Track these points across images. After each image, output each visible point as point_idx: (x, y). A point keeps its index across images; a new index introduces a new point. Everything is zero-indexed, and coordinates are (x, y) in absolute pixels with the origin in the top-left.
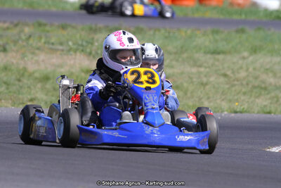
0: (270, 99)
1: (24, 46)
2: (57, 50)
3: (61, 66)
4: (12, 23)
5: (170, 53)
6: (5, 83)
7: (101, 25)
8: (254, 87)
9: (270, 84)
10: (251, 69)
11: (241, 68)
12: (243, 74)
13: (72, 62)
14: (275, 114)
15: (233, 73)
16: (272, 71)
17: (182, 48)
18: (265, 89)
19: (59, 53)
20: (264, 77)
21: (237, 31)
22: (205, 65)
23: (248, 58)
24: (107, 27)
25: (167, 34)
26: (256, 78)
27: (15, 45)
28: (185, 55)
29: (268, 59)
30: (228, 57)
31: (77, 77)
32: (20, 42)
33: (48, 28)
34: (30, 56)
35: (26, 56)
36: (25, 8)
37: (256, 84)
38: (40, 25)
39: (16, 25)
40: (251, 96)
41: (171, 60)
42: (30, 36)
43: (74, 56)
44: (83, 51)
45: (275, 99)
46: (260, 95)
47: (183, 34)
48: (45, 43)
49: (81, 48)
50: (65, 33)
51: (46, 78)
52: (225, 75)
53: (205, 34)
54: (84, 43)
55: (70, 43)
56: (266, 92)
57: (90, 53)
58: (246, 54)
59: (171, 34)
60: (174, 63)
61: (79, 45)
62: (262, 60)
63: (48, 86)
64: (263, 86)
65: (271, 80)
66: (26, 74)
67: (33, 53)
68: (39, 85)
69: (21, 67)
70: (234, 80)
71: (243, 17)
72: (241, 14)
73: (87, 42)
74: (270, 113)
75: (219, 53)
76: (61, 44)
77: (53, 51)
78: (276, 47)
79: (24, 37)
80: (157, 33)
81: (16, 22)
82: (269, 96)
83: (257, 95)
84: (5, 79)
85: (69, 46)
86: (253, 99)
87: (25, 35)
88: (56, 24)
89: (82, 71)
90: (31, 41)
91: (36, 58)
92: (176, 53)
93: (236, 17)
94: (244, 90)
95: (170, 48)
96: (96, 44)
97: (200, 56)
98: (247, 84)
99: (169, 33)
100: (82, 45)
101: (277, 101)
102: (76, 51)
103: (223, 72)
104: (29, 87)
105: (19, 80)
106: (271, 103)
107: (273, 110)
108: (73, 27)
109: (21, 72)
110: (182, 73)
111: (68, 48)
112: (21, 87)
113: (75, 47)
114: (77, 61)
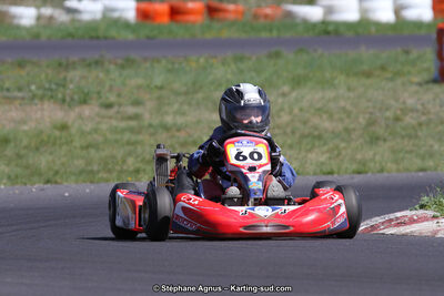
0: (327, 152)
2: (15, 98)
5: (177, 94)
7: (74, 58)
8: (303, 136)
9: (326, 131)
10: (296, 111)
11: (282, 109)
12: (285, 118)
13: (39, 115)
14: (338, 173)
16: (326, 112)
17: (194, 84)
18: (319, 137)
19: (17, 102)
20: (316, 121)
21: (270, 56)
23: (289, 94)
24: (84, 60)
25: (170, 66)
26: (305, 123)
28: (200, 96)
29: (319, 95)
31: (49, 137)
37: (307, 131)
40: (300, 149)
41: (181, 104)
43: (39, 106)
44: (52, 97)
45: (336, 152)
46: (313, 146)
47: (194, 65)
49: (49, 94)
50: (23, 73)
51: (5, 141)
53: (223, 64)
54: (53, 87)
56: (322, 142)
57: (64, 101)
58: (286, 89)
59: (176, 66)
60: (186, 107)
61: (45, 89)
62: (309, 97)
63: (9, 151)
64: (316, 133)
65: (327, 124)
71: (275, 34)
72: (271, 30)
73: (57, 84)
74: (331, 173)
76: (20, 89)
77: (9, 100)
78: (328, 75)
80: (156, 65)
82: (326, 148)
83: (309, 147)
85: (30, 91)
86: (303, 154)
88: (9, 60)
89: (55, 127)
92: (186, 93)
93: (264, 35)
94: (289, 142)
95: (176, 86)
96: (71, 86)
98: (293, 132)
99: (173, 63)
100: (51, 90)
101: (339, 154)
102: (42, 98)
106: (330, 158)
107: (335, 170)
108: (35, 64)
110: (199, 122)
111: (30, 94)
113: (40, 92)
114: (46, 113)
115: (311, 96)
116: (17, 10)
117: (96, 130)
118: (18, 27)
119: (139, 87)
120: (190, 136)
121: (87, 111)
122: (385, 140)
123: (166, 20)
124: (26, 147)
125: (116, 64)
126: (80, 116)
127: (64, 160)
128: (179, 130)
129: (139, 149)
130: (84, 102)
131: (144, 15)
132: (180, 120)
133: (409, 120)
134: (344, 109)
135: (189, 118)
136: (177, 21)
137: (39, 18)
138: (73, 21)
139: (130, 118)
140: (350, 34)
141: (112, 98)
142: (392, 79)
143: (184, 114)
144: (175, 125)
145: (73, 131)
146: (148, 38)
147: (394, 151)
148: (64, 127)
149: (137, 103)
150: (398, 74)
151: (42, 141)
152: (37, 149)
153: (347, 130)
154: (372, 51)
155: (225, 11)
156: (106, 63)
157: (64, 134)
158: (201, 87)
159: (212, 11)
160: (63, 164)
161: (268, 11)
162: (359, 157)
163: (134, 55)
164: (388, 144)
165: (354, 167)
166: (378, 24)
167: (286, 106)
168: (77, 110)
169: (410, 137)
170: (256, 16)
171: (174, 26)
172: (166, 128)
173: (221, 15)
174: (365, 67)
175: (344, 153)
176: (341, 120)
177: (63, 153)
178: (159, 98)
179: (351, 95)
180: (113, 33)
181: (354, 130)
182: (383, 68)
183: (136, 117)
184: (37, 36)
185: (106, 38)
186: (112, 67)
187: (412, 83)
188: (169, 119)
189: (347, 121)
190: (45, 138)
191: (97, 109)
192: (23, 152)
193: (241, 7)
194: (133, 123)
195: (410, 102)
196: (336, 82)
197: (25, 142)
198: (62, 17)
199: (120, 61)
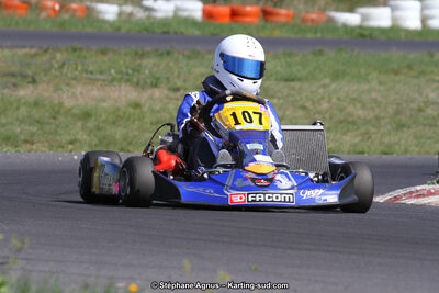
1: (57, 76)
2: (97, 80)
3: (103, 100)
4: (40, 48)
6: (38, 122)
7: (148, 49)
8: (341, 122)
9: (359, 117)
10: (334, 100)
11: (323, 98)
12: (325, 105)
14: (368, 153)
15: (313, 103)
16: (360, 102)
18: (354, 123)
19: (99, 83)
20: (350, 108)
21: (315, 54)
22: (279, 94)
23: (329, 85)
24: (157, 51)
26: (341, 110)
27: (45, 75)
29: (354, 87)
30: (306, 85)
31: (124, 113)
32: (53, 71)
33: (84, 53)
34: (65, 88)
35: (60, 89)
36: (55, 29)
37: (342, 118)
38: (75, 50)
39: (46, 51)
40: (336, 132)
42: (63, 64)
43: (117, 87)
44: (128, 80)
45: (367, 136)
46: (348, 130)
48: (82, 72)
49: (125, 78)
50: (106, 59)
51: (87, 115)
52: (304, 108)
53: (275, 58)
54: (130, 72)
55: (113, 72)
56: (355, 127)
57: (138, 84)
58: (327, 81)
61: (123, 73)
62: (346, 89)
63: (91, 124)
64: (350, 119)
65: (360, 112)
66: (62, 110)
67: (68, 85)
68: (79, 124)
69: (56, 102)
71: (319, 35)
72: (316, 32)
73: (133, 70)
74: (362, 153)
75: (293, 80)
76: (101, 73)
77: (92, 81)
78: (363, 71)
79: (56, 65)
81: (45, 46)
82: (357, 132)
83: (344, 131)
84: (37, 116)
85: (110, 74)
86: (339, 135)
87: (57, 62)
88: (95, 48)
89: (130, 105)
90: (65, 71)
91: (72, 90)
93: (309, 36)
98: (331, 118)
100: (127, 74)
101: (369, 138)
102: (120, 81)
103: (300, 103)
104: (67, 126)
105: (54, 118)
106: (362, 140)
107: (366, 149)
108: (115, 52)
109: (56, 108)
111: (110, 77)
112: (57, 126)
113: (119, 76)
114: (123, 93)
115: (347, 88)
116: (102, 7)
117: (163, 109)
118: (103, 21)
121: (157, 93)
122: (409, 128)
123: (227, 20)
124: (104, 121)
125: (183, 55)
126: (151, 98)
127: (136, 133)
130: (155, 85)
131: (208, 15)
133: (430, 111)
134: (375, 100)
136: (236, 21)
137: (120, 14)
138: (149, 18)
140: (383, 38)
141: (179, 84)
142: (417, 77)
145: (145, 109)
146: (213, 35)
147: (416, 137)
148: (137, 106)
150: (423, 73)
151: (118, 116)
152: (114, 123)
153: (378, 118)
154: (401, 53)
155: (277, 15)
156: (176, 55)
157: (138, 111)
159: (266, 14)
160: (135, 136)
161: (314, 16)
162: (387, 140)
163: (199, 48)
164: (411, 131)
165: (382, 148)
166: (408, 31)
167: (326, 96)
168: (149, 92)
169: (431, 126)
170: (304, 20)
173: (275, 19)
174: (395, 66)
175: (373, 136)
176: (372, 109)
177: (135, 127)
179: (382, 88)
180: (183, 29)
181: (384, 118)
182: (410, 67)
184: (119, 29)
185: (176, 33)
186: (181, 57)
187: (434, 81)
189: (377, 110)
190: (121, 114)
191: (166, 92)
192: (101, 125)
193: (291, 12)
195: (432, 96)
196: (370, 77)
197: (104, 117)
198: (140, 14)
199: (186, 53)
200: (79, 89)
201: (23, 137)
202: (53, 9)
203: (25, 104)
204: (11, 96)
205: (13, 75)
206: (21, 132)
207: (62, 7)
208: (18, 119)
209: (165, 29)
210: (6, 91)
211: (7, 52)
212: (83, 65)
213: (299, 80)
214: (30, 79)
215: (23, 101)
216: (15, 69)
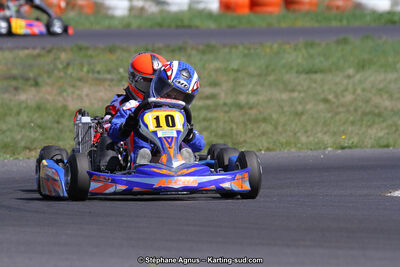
0: (386, 128)
1: (61, 78)
2: (105, 80)
4: (43, 48)
5: (251, 75)
6: (40, 127)
7: (160, 45)
8: (365, 114)
9: (386, 109)
10: (359, 91)
12: (349, 97)
14: (394, 146)
15: (336, 96)
16: (387, 92)
17: (267, 67)
18: (379, 115)
19: (107, 83)
20: (376, 100)
21: (338, 43)
22: (299, 88)
23: (354, 76)
24: (168, 46)
25: (246, 52)
26: (367, 101)
27: (49, 77)
28: (271, 78)
29: (381, 77)
30: (329, 77)
32: (56, 72)
33: (90, 52)
34: (70, 90)
35: (64, 91)
37: (368, 110)
38: (80, 49)
39: (49, 51)
40: (361, 126)
41: (255, 85)
42: (68, 65)
45: (394, 128)
46: (374, 123)
47: (268, 50)
48: (88, 72)
50: (114, 57)
52: (326, 101)
53: (295, 50)
55: (121, 70)
56: (381, 120)
58: (351, 71)
59: (252, 51)
60: (259, 88)
62: (372, 78)
64: (377, 111)
65: (387, 103)
66: (67, 114)
67: (74, 86)
69: (60, 105)
70: (338, 107)
71: (345, 23)
72: (341, 21)
74: (387, 146)
75: (316, 72)
76: (109, 72)
77: (99, 81)
78: (390, 59)
79: (60, 66)
80: (234, 50)
81: (49, 46)
82: (384, 125)
83: (369, 123)
84: (39, 121)
85: (119, 73)
86: (364, 129)
87: (62, 63)
88: (102, 46)
90: (70, 71)
91: (77, 92)
93: (334, 24)
94: (351, 118)
95: (252, 69)
97: (292, 78)
98: (356, 110)
99: (249, 49)
101: (397, 130)
103: (322, 96)
105: (58, 122)
106: (388, 134)
107: (391, 141)
108: (123, 50)
109: (60, 112)
110: (269, 101)
111: (119, 76)
112: (61, 131)
115: (374, 77)
116: (111, 2)
118: (112, 17)
119: (217, 70)
120: (260, 113)
123: (246, 11)
125: (198, 50)
128: (251, 108)
129: (214, 125)
131: (226, 6)
132: (253, 99)
135: (261, 98)
136: (256, 12)
137: (131, 9)
138: (162, 12)
139: (207, 98)
143: (256, 94)
144: (247, 103)
146: (230, 27)
149: (214, 84)
156: (189, 50)
158: (273, 70)
159: (289, 3)
161: (340, 3)
163: (213, 42)
167: (350, 87)
170: (329, 8)
171: (253, 17)
172: (239, 106)
173: (297, 7)
178: (234, 80)
180: (197, 22)
183: (213, 97)
184: (128, 25)
185: (190, 27)
186: (194, 52)
188: (242, 99)
194: (210, 102)
198: (152, 8)
199: (201, 47)
200: (86, 90)
201: (23, 144)
202: (59, 6)
203: (26, 108)
204: (11, 100)
205: (14, 78)
206: (22, 139)
207: (68, 4)
208: (18, 125)
209: (179, 23)
210: (6, 96)
211: (8, 55)
212: (89, 64)
213: (322, 71)
214: (32, 82)
215: (24, 105)
216: (15, 72)
